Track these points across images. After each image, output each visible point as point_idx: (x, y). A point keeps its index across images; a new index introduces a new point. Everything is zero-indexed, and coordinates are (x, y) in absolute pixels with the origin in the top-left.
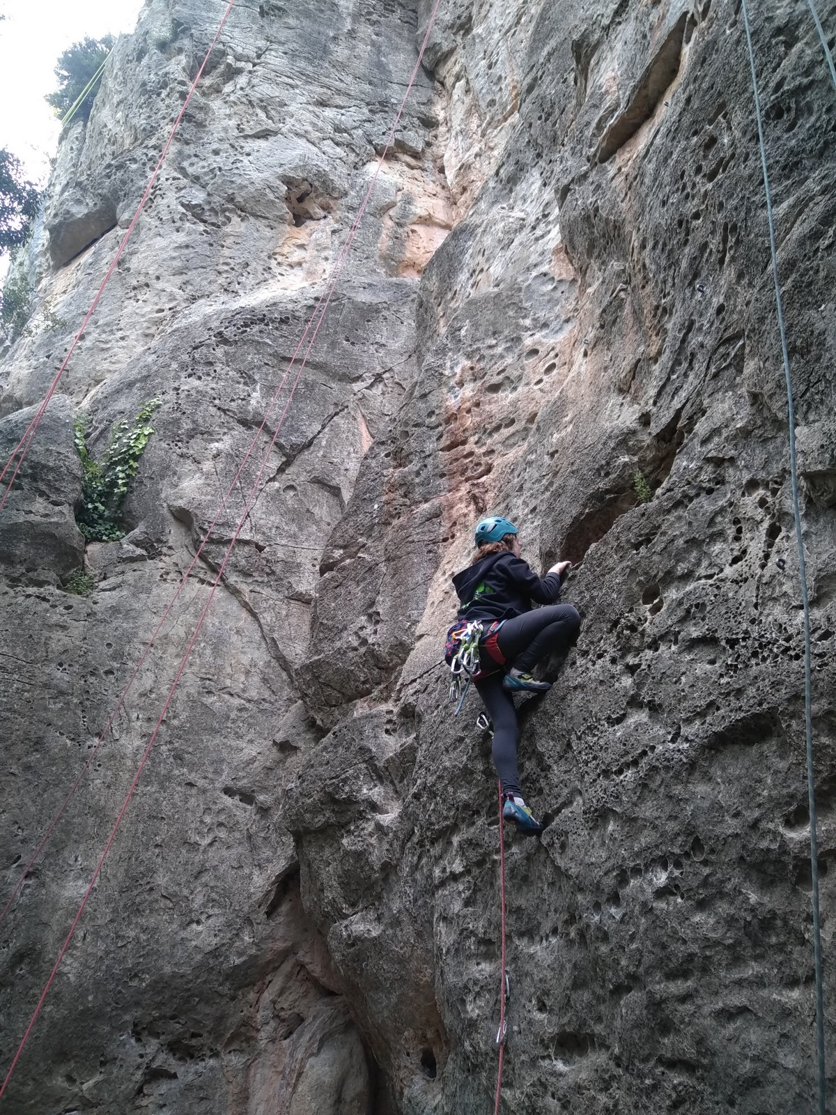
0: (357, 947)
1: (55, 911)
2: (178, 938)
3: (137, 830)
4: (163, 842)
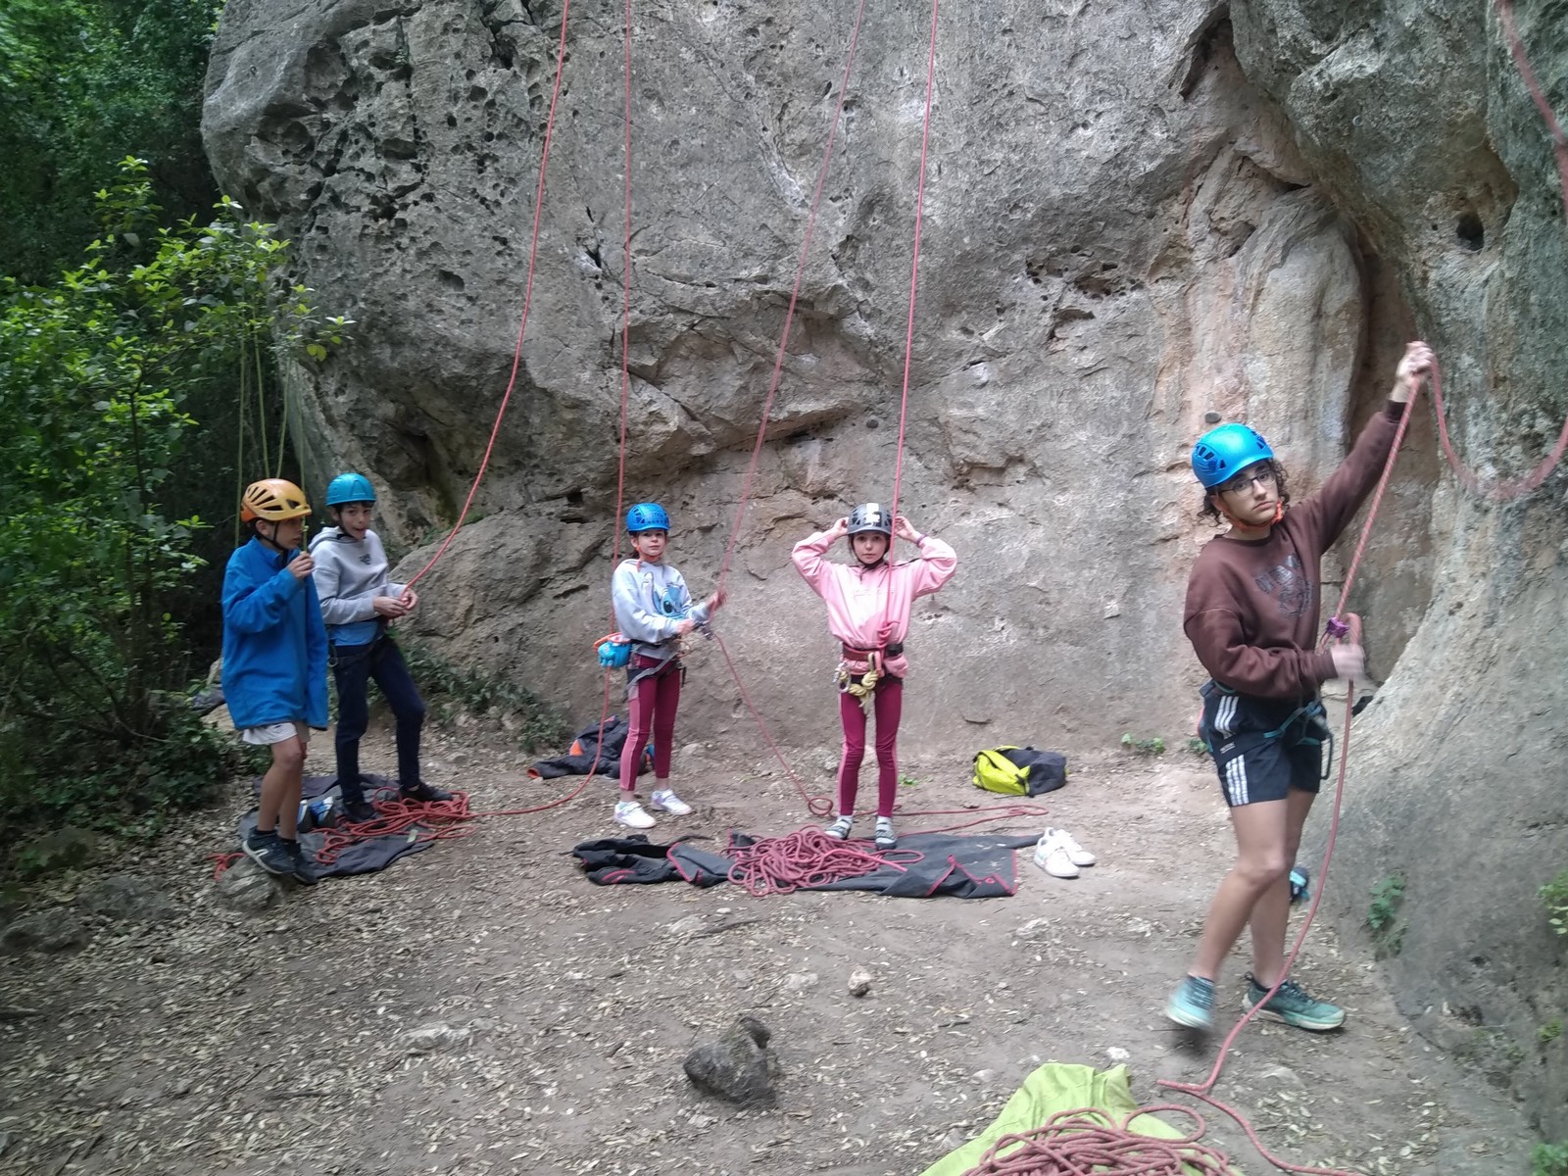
0: (1341, 98)
1: (892, 144)
2: (1062, 151)
3: (972, 15)
4: (1012, 24)
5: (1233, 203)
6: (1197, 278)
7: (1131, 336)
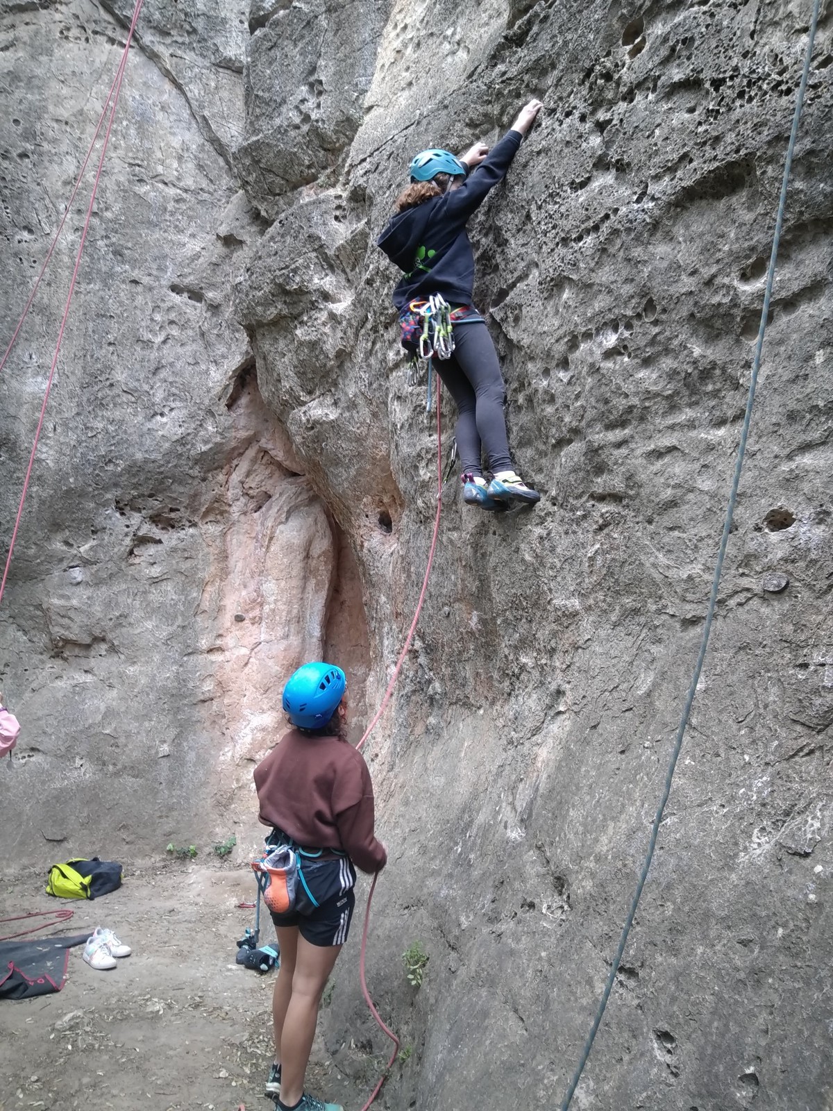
0: (316, 430)
1: (20, 405)
2: (145, 429)
3: (87, 328)
4: (116, 339)
5: (258, 479)
6: (233, 524)
7: (187, 558)
